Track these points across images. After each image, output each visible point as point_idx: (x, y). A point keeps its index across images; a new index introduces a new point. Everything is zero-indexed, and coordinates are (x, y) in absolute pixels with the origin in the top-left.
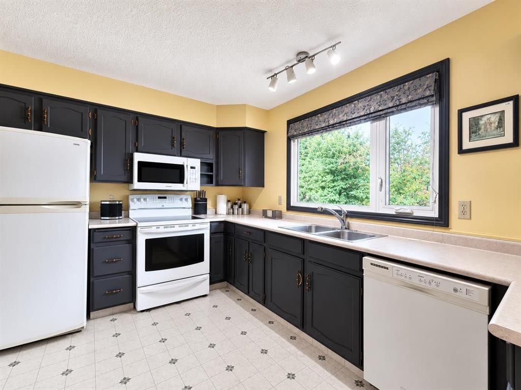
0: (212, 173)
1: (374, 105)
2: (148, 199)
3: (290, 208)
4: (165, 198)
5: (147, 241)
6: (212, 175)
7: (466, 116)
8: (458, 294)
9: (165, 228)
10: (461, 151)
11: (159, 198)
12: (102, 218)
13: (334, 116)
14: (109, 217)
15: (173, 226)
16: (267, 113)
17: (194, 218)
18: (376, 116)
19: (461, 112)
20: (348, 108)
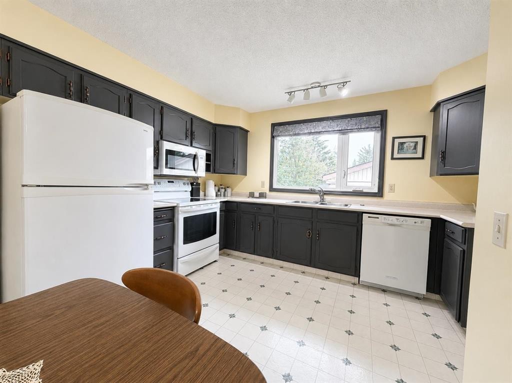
0: (210, 163)
1: (343, 125)
2: (161, 183)
3: (272, 189)
4: (173, 182)
6: (210, 164)
7: (397, 141)
8: (416, 224)
10: (393, 158)
11: (169, 182)
13: (315, 127)
16: (251, 116)
17: (192, 200)
18: (343, 132)
19: (394, 138)
20: (324, 124)
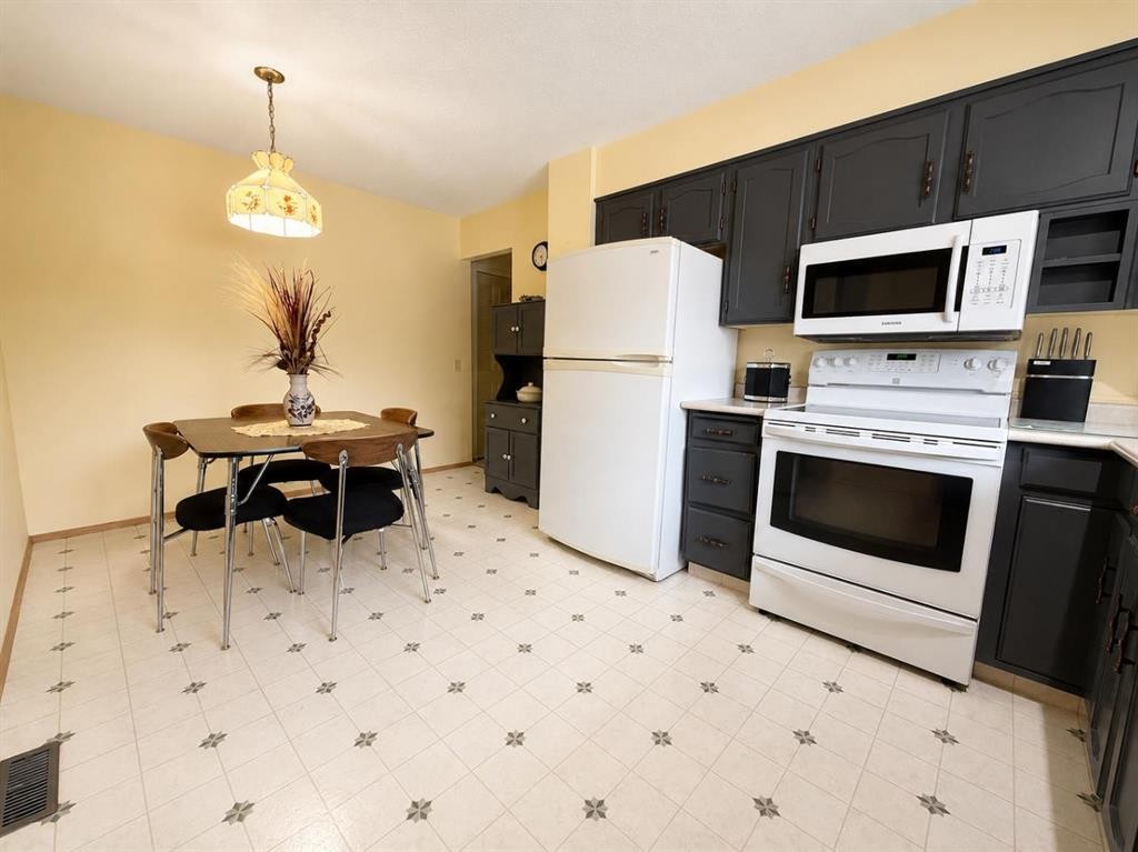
4: (912, 357)
5: (780, 454)
9: (829, 432)
11: (891, 357)
12: (747, 397)
14: (754, 395)
15: (853, 432)
